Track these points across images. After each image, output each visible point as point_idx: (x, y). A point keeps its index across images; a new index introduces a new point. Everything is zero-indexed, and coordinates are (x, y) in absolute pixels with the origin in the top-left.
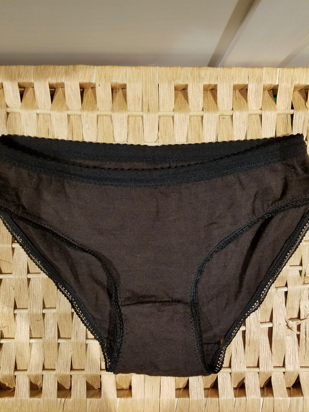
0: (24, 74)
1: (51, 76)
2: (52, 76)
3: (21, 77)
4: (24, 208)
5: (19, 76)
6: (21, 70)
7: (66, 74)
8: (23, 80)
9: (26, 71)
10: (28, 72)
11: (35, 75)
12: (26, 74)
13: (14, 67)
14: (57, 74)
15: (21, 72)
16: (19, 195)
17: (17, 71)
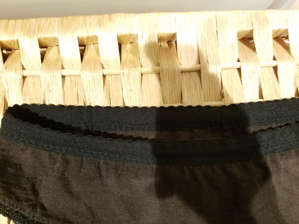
0: (46, 28)
1: (80, 28)
2: (82, 28)
3: (41, 31)
4: (43, 207)
5: (40, 30)
6: (42, 23)
7: (100, 25)
8: (45, 34)
9: (48, 24)
10: (50, 25)
11: (59, 29)
12: (49, 28)
13: (33, 21)
14: (88, 26)
15: (42, 25)
16: (37, 188)
17: (38, 24)
